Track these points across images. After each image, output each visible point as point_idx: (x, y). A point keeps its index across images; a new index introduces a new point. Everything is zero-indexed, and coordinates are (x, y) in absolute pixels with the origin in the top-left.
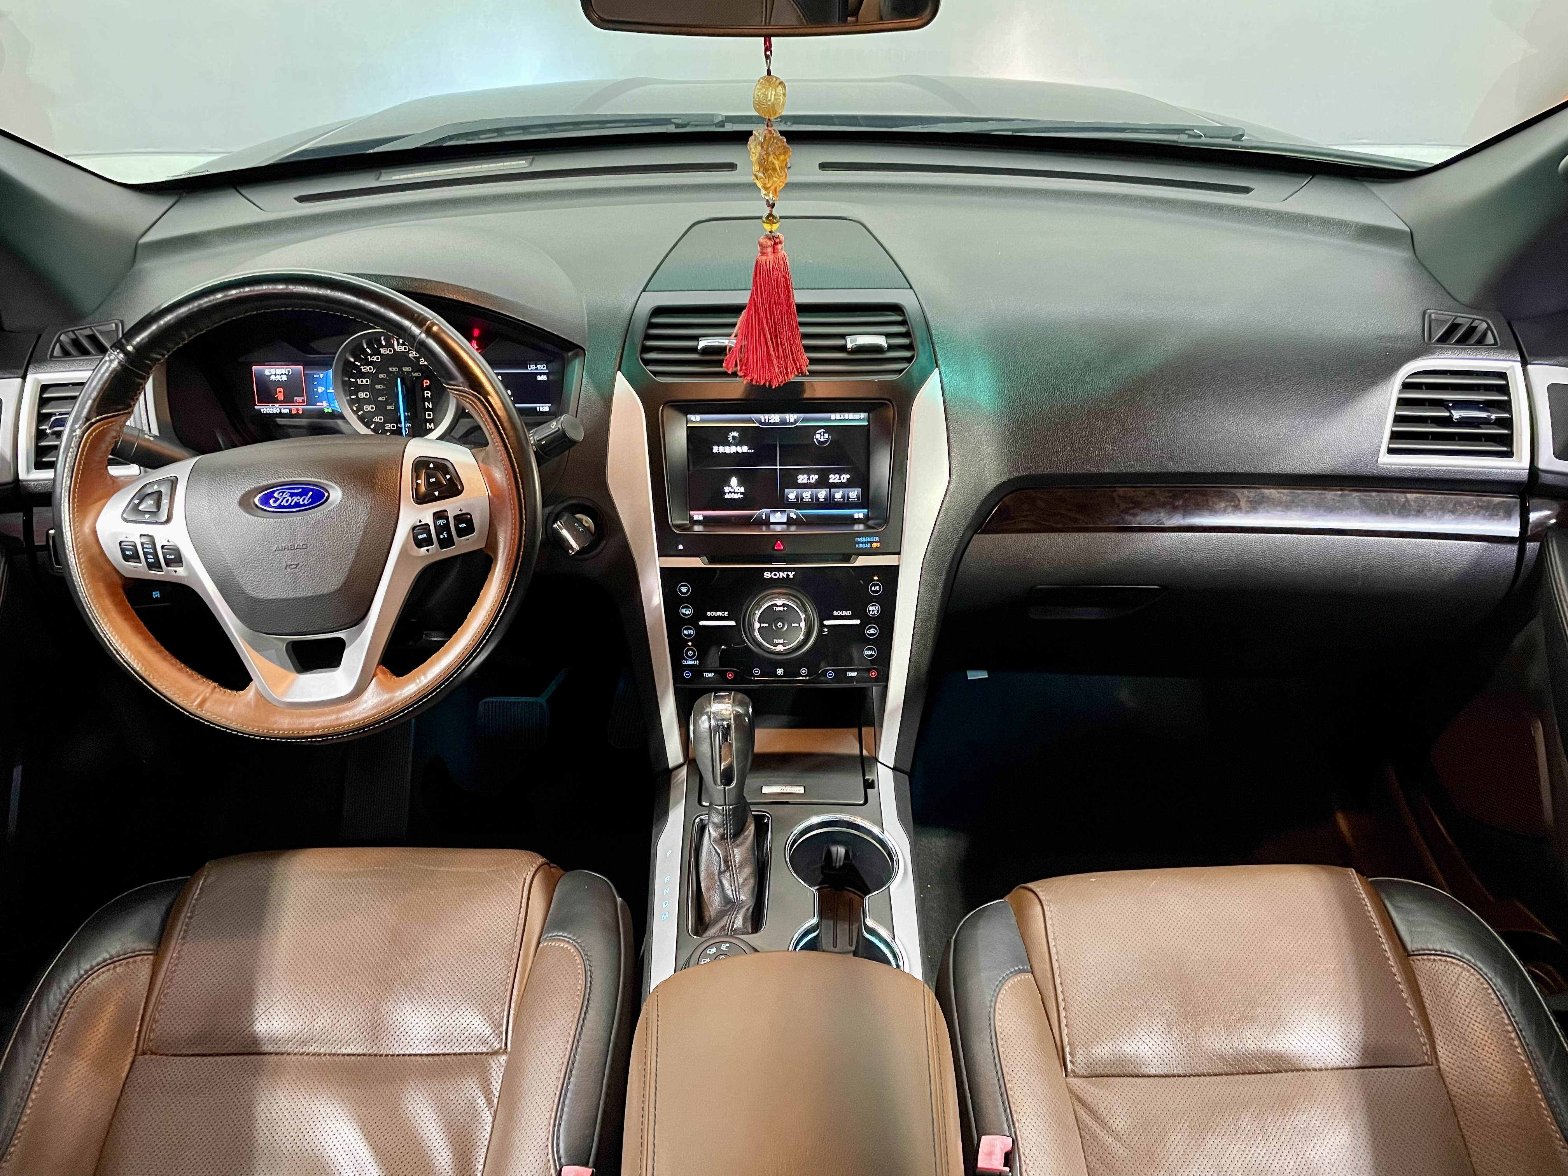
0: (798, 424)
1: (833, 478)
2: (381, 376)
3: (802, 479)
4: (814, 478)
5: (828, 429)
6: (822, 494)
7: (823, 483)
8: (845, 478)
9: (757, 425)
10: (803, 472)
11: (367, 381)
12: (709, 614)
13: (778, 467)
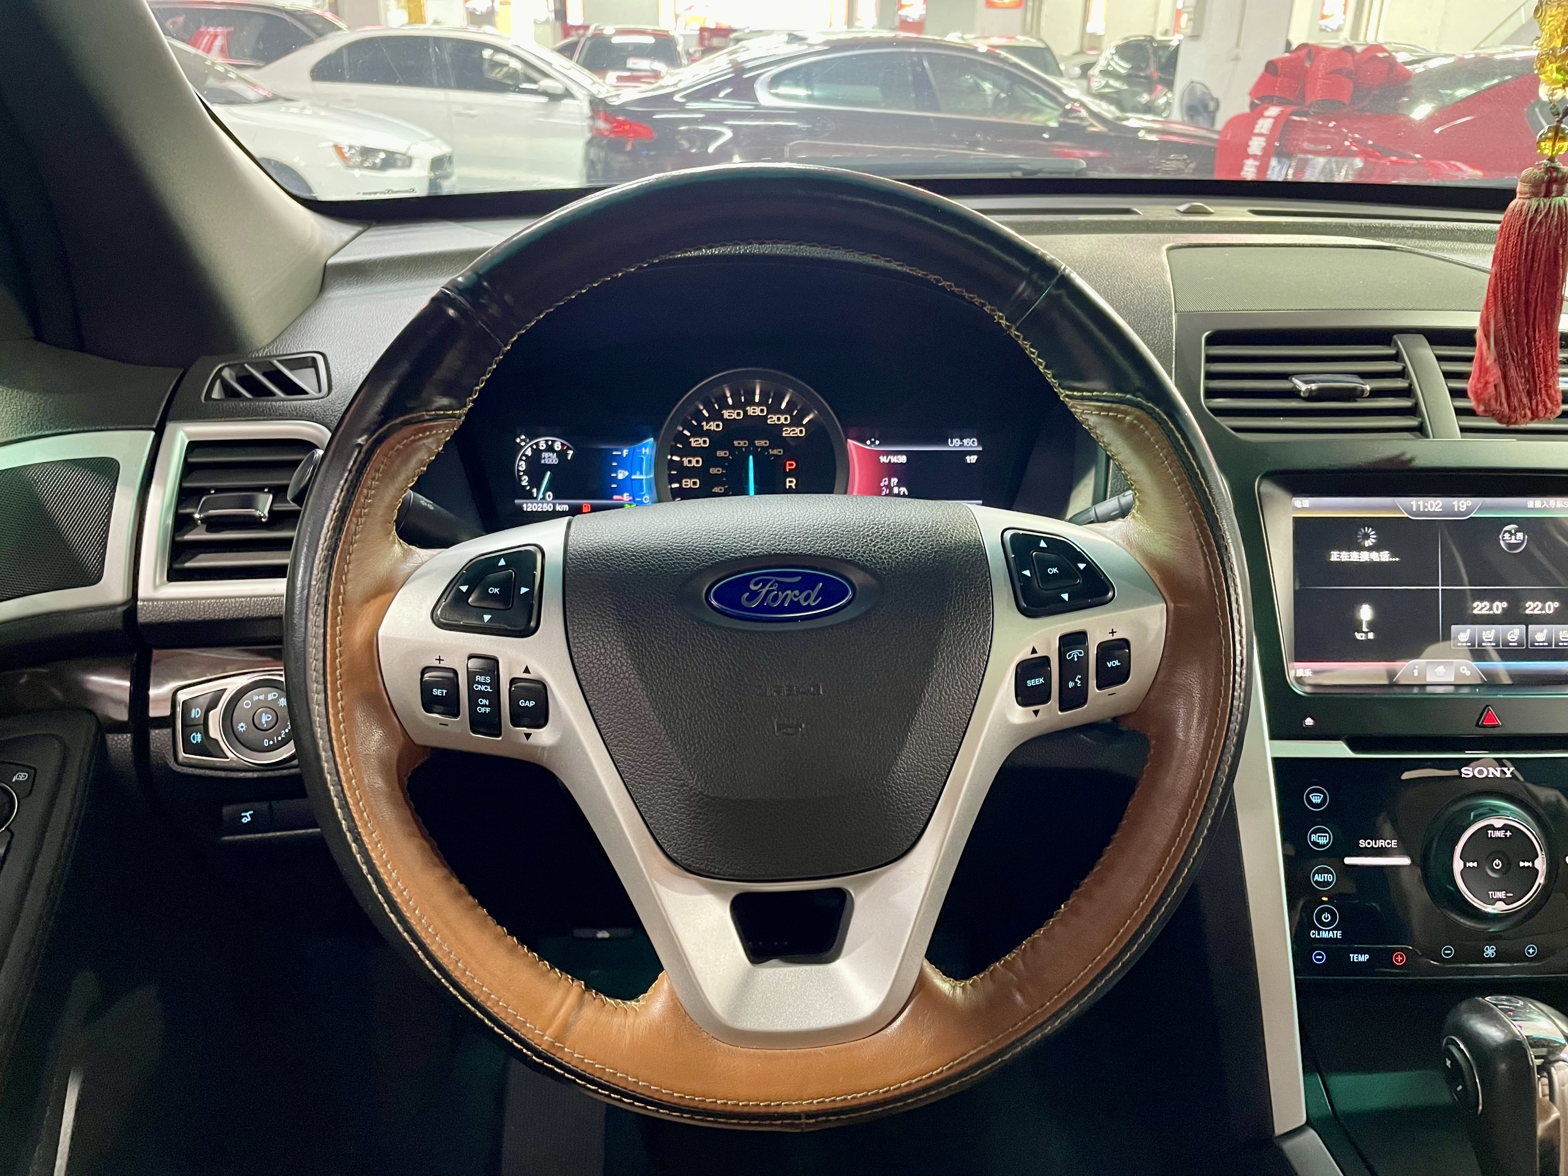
0: (1472, 515)
1: (1532, 607)
2: (720, 454)
3: (1480, 608)
4: (1499, 607)
5: (1524, 524)
6: (1514, 633)
7: (1513, 616)
8: (1552, 607)
9: (1406, 515)
10: (1481, 596)
11: (698, 462)
12: (1363, 843)
13: (1440, 588)
